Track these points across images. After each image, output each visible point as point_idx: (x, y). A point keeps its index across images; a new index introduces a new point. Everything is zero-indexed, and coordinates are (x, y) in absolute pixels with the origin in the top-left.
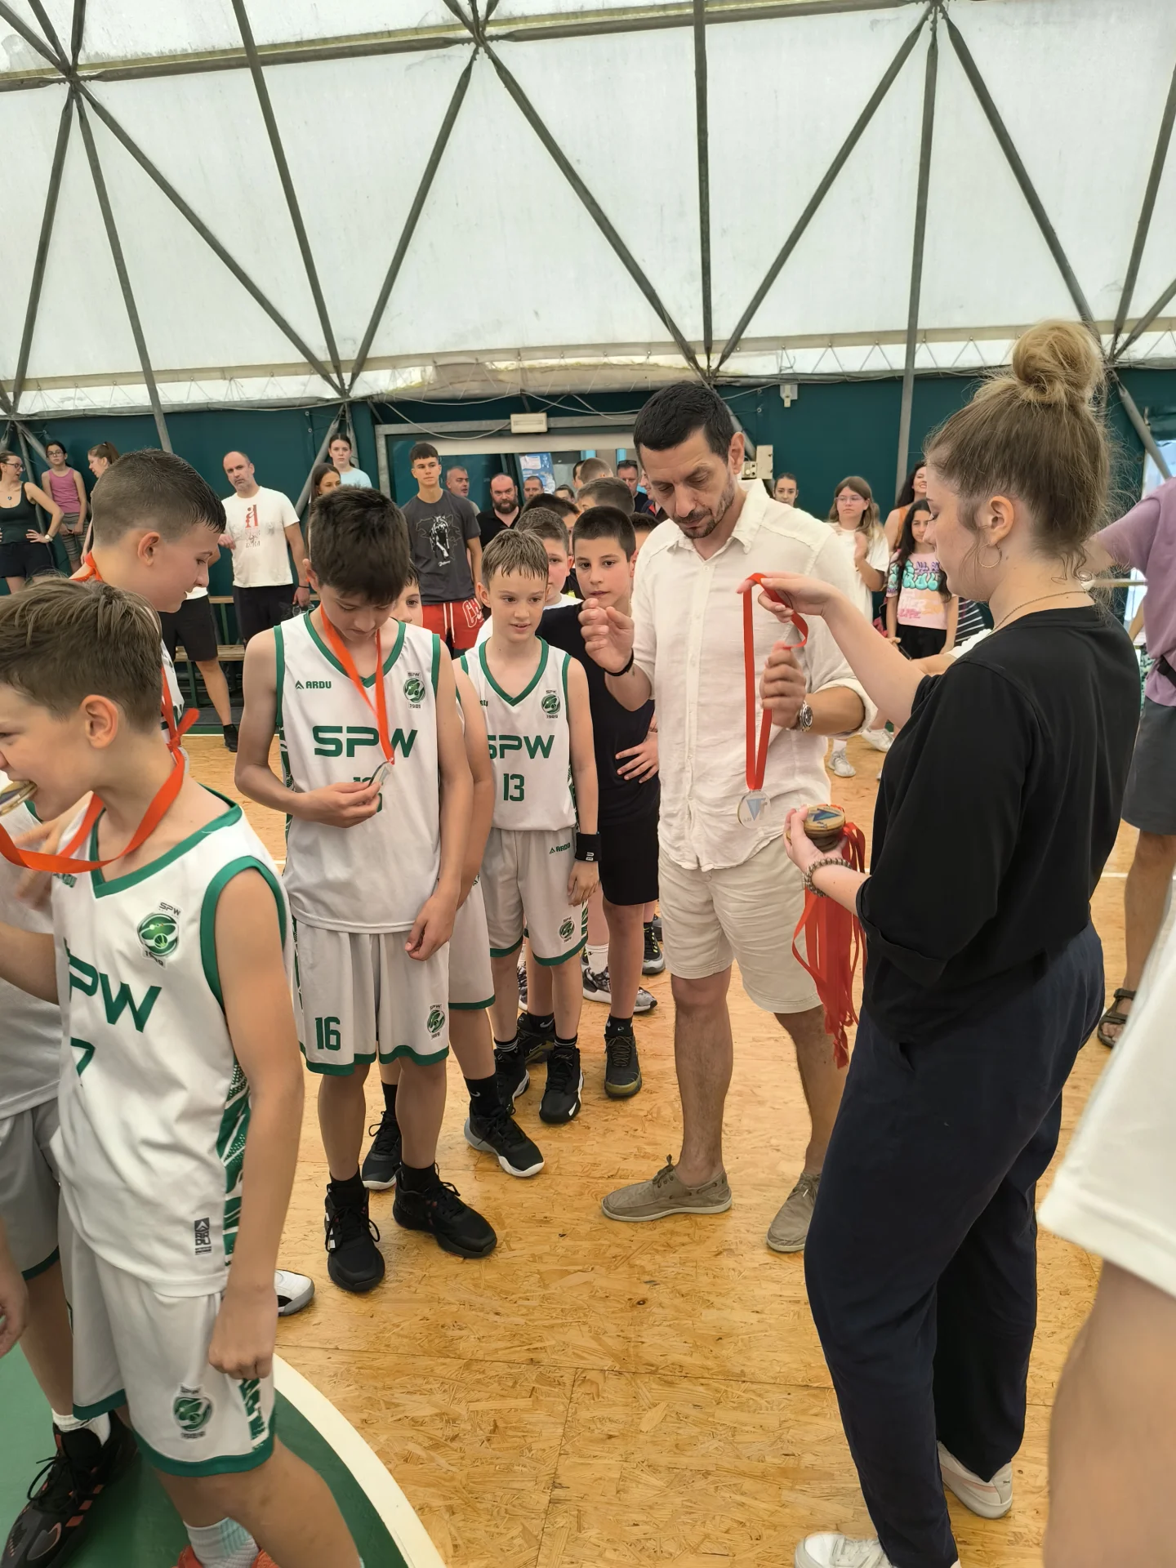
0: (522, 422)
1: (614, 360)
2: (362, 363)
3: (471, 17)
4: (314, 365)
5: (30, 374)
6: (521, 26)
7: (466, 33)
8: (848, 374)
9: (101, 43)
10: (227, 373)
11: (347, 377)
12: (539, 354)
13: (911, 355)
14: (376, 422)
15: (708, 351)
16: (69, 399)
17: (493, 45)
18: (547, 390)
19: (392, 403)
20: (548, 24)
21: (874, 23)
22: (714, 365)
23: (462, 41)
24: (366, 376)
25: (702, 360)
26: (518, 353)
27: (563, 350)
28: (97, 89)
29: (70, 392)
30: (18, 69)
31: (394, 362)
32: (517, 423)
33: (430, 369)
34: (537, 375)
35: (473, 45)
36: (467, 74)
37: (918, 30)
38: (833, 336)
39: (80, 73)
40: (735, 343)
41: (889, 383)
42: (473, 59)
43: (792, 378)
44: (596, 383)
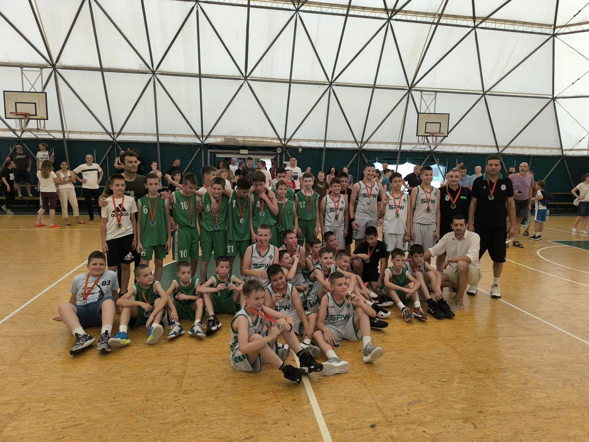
0: (242, 151)
1: (264, 140)
2: (208, 136)
3: (245, 76)
4: (197, 136)
5: (122, 132)
6: (254, 79)
7: (243, 78)
8: (312, 147)
9: (162, 68)
10: (174, 135)
11: (204, 139)
12: (248, 138)
13: (325, 145)
14: (208, 149)
15: (285, 141)
16: (131, 138)
17: (248, 81)
18: (250, 145)
19: (214, 145)
20: (259, 79)
21: (319, 87)
22: (285, 143)
23: (242, 79)
24: (208, 139)
25: (283, 142)
26: (244, 137)
27: (254, 137)
28: (158, 76)
29: (132, 136)
30: (140, 70)
31: (215, 137)
32: (241, 151)
33: (223, 139)
34: (247, 142)
35: (244, 80)
36: (242, 85)
37: (327, 89)
38: (309, 140)
39: (155, 73)
40: (290, 139)
41: (320, 149)
42: (244, 83)
43: (301, 147)
44: (260, 145)
